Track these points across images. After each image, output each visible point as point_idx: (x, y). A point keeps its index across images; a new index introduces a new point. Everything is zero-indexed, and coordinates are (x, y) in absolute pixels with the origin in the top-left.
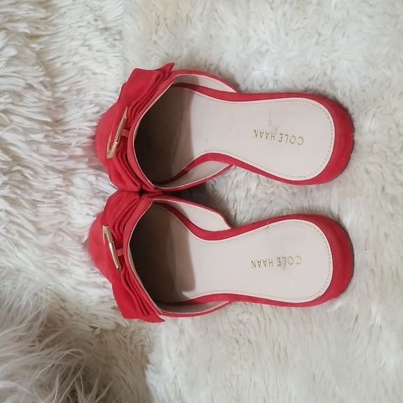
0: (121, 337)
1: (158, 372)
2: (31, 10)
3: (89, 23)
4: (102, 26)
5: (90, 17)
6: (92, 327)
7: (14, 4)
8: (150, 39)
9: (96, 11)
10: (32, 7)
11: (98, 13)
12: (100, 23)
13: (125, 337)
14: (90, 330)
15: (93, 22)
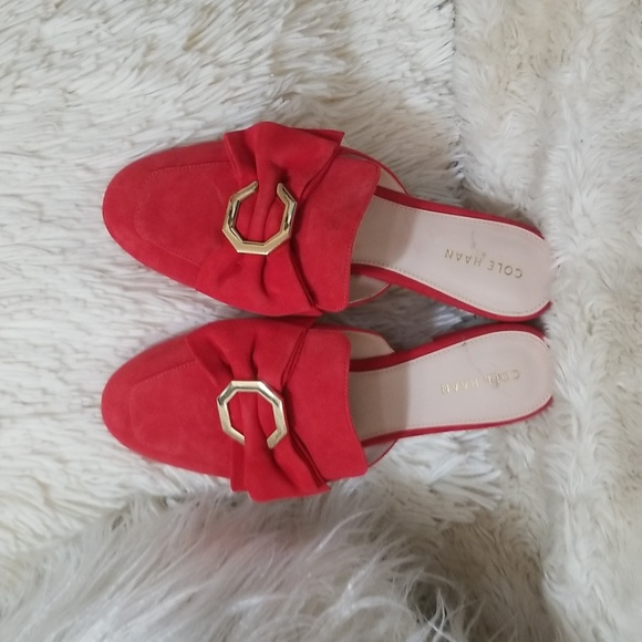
0: (485, 532)
1: (562, 581)
2: (328, 62)
3: (403, 76)
4: (422, 79)
5: (405, 66)
6: (436, 520)
7: (304, 55)
8: (506, 89)
9: (413, 56)
10: (327, 58)
11: (414, 59)
12: (418, 74)
13: (492, 532)
14: (434, 523)
15: (408, 74)
